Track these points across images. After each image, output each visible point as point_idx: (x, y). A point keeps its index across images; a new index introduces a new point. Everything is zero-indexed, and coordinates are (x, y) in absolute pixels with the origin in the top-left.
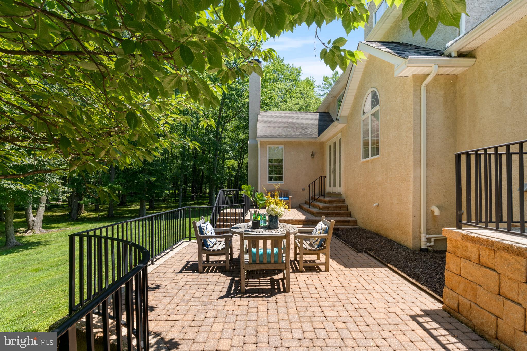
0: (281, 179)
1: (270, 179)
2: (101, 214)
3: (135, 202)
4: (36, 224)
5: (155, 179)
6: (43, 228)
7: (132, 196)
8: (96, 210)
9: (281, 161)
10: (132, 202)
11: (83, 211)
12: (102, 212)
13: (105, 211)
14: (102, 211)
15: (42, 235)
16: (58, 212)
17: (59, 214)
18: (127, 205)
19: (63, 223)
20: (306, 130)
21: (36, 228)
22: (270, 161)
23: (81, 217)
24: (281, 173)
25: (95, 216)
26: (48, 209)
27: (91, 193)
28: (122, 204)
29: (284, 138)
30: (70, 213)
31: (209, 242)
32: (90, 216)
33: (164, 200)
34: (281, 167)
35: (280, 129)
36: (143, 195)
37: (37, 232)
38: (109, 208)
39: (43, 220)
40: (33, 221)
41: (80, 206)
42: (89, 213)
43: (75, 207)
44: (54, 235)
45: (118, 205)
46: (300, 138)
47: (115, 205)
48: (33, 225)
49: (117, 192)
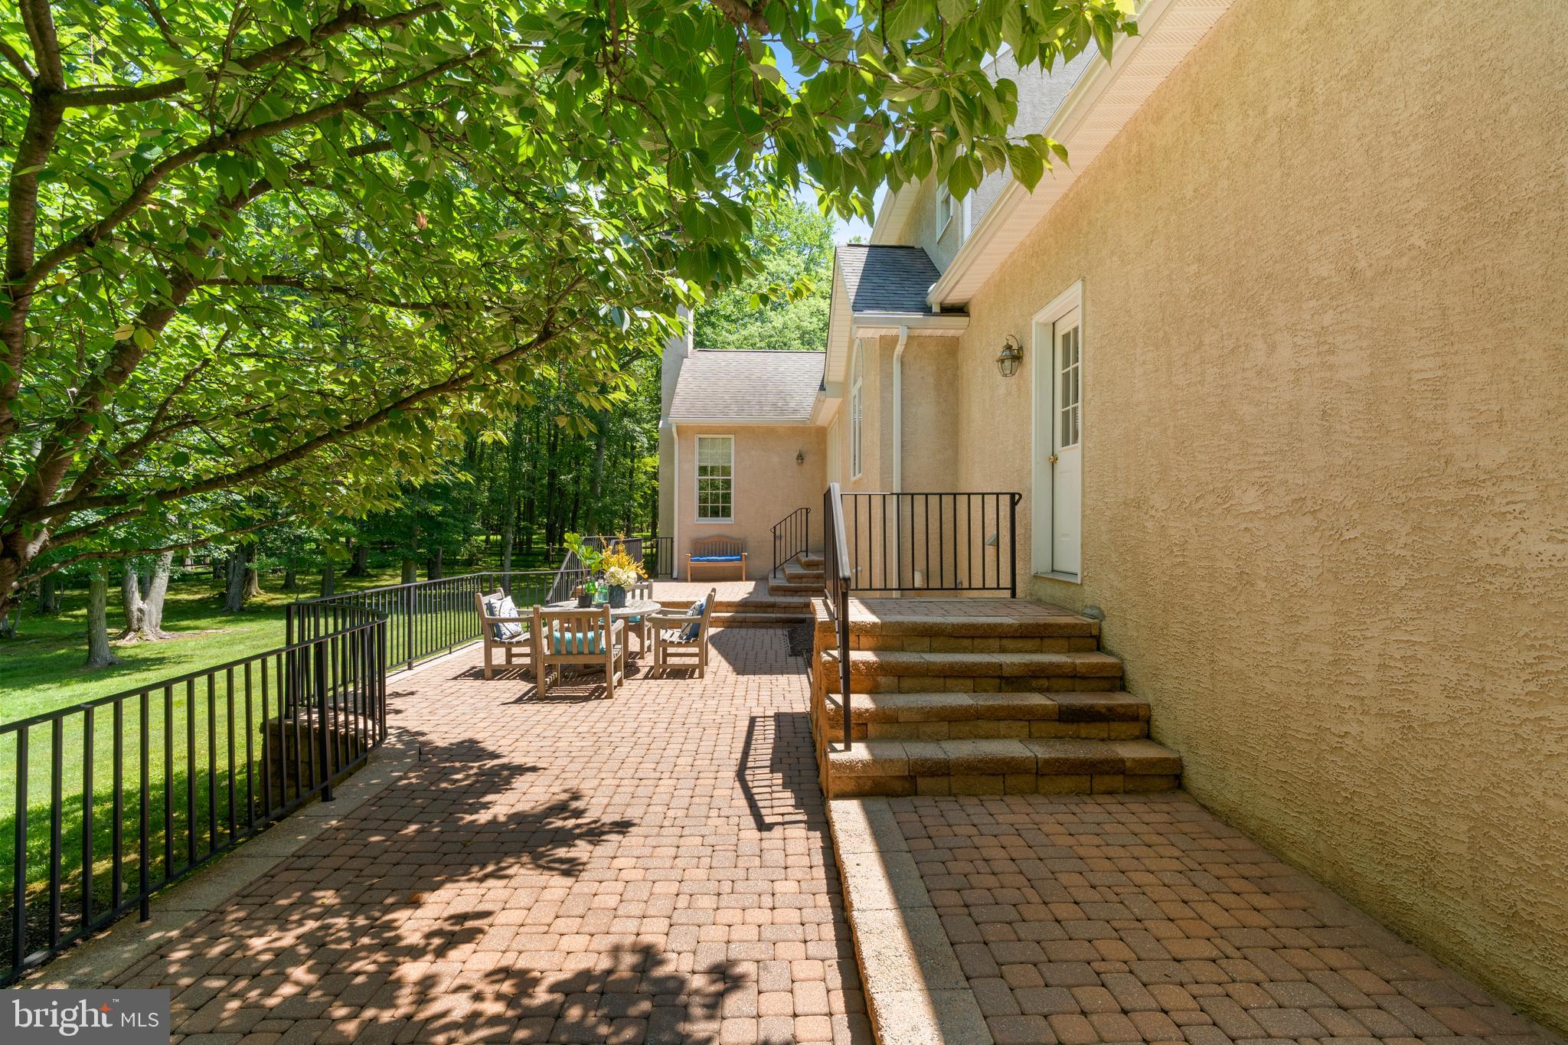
0: (726, 512)
1: (703, 512)
2: (301, 596)
3: (389, 566)
4: (146, 617)
5: (439, 508)
6: (163, 628)
7: (383, 551)
8: (288, 587)
9: (726, 471)
10: (383, 566)
11: (255, 588)
12: (304, 591)
13: (312, 590)
14: (304, 589)
15: (164, 644)
16: (189, 592)
17: (191, 597)
18: (370, 576)
19: (205, 617)
20: (788, 398)
21: (146, 628)
22: (703, 470)
23: (251, 604)
24: (727, 498)
25: (285, 602)
26: (173, 584)
27: (278, 543)
28: (356, 571)
29: (734, 418)
30: (222, 595)
31: (504, 630)
32: (274, 603)
33: (469, 563)
34: (727, 483)
35: (727, 397)
36: (409, 547)
37: (150, 637)
38: (322, 583)
39: (164, 611)
40: (141, 610)
41: (247, 575)
42: (272, 595)
43: (236, 579)
44: (191, 644)
45: (344, 575)
46: (770, 417)
47: (338, 574)
48: (140, 620)
49: (343, 539)
